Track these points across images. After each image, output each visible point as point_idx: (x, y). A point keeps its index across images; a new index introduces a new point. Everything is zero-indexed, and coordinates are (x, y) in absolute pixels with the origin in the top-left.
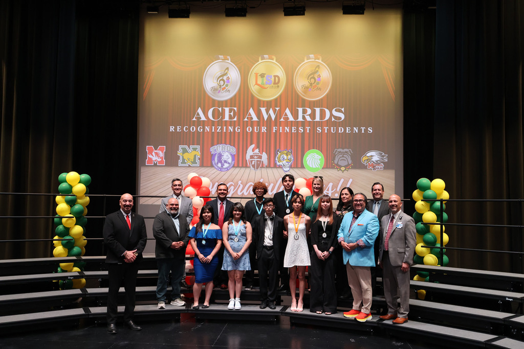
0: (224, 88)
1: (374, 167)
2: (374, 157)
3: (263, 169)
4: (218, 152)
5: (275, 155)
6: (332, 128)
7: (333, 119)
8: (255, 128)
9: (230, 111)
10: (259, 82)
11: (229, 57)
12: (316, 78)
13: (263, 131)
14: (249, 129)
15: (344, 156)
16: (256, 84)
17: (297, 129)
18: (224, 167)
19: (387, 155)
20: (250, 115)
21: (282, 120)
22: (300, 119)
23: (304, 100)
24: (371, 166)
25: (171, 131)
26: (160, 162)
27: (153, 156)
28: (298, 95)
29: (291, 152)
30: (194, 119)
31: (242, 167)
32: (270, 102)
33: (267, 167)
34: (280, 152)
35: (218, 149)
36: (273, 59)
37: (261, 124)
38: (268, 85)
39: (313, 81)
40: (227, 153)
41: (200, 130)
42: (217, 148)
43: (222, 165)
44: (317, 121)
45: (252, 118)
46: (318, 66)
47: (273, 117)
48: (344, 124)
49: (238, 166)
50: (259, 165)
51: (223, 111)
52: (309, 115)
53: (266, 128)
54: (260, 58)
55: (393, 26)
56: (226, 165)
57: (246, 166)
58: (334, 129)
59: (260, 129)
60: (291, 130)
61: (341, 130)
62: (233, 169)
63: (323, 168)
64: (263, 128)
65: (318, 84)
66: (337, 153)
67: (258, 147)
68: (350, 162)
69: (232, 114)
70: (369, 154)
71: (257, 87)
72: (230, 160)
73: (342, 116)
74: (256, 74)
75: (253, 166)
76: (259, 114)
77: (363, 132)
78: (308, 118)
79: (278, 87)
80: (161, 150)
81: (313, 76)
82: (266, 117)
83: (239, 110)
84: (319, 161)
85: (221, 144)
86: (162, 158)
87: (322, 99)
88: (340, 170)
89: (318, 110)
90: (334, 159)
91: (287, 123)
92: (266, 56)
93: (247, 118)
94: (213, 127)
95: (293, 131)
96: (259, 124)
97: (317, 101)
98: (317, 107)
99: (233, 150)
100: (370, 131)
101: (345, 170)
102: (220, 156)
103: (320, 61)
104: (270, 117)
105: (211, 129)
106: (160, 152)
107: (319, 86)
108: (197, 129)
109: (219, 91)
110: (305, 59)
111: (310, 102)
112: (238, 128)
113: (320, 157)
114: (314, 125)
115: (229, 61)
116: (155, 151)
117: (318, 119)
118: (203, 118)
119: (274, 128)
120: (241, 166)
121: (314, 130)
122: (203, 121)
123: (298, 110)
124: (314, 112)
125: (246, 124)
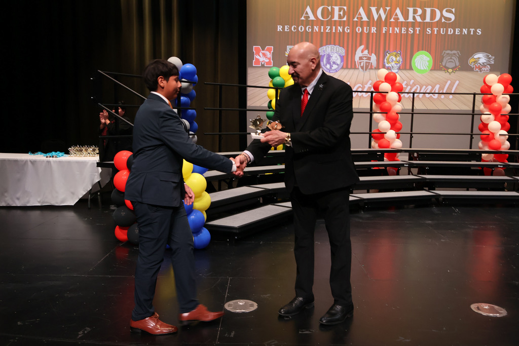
1: (480, 69)
2: (480, 59)
3: (371, 71)
4: (327, 53)
5: (384, 56)
6: (442, 29)
7: (443, 20)
8: (365, 28)
9: (340, 11)
13: (372, 32)
14: (359, 29)
15: (453, 58)
17: (407, 30)
18: (333, 68)
19: (494, 57)
20: (360, 14)
21: (392, 20)
22: (411, 19)
24: (476, 67)
25: (278, 30)
26: (267, 63)
27: (260, 56)
29: (400, 54)
30: (303, 18)
31: (351, 68)
33: (375, 68)
34: (389, 54)
35: (326, 50)
37: (371, 23)
40: (336, 55)
41: (309, 29)
42: (326, 48)
43: (331, 67)
44: (427, 22)
45: (362, 18)
47: (383, 17)
48: (453, 25)
49: (347, 68)
50: (368, 67)
51: (333, 9)
52: (420, 15)
53: (375, 28)
56: (335, 67)
57: (355, 68)
58: (443, 30)
59: (370, 30)
60: (401, 30)
61: (450, 31)
62: (342, 70)
63: (431, 70)
64: (373, 28)
66: (445, 55)
67: (367, 48)
68: (458, 64)
69: (341, 13)
70: (476, 56)
72: (339, 62)
73: (452, 17)
75: (362, 68)
76: (369, 14)
77: (472, 33)
78: (419, 19)
80: (269, 50)
82: (376, 17)
83: (349, 9)
84: (427, 63)
85: (330, 44)
86: (269, 59)
88: (448, 72)
89: (428, 10)
90: (442, 61)
91: (397, 24)
93: (357, 18)
94: (322, 27)
95: (403, 32)
96: (368, 24)
98: (428, 7)
99: (342, 51)
100: (479, 33)
101: (453, 72)
102: (329, 57)
104: (380, 17)
105: (320, 29)
106: (268, 53)
108: (305, 29)
112: (348, 28)
113: (429, 59)
114: (424, 25)
116: (263, 52)
117: (428, 19)
118: (312, 17)
119: (384, 28)
120: (349, 67)
121: (423, 31)
122: (312, 20)
123: (408, 10)
124: (424, 12)
125: (355, 24)
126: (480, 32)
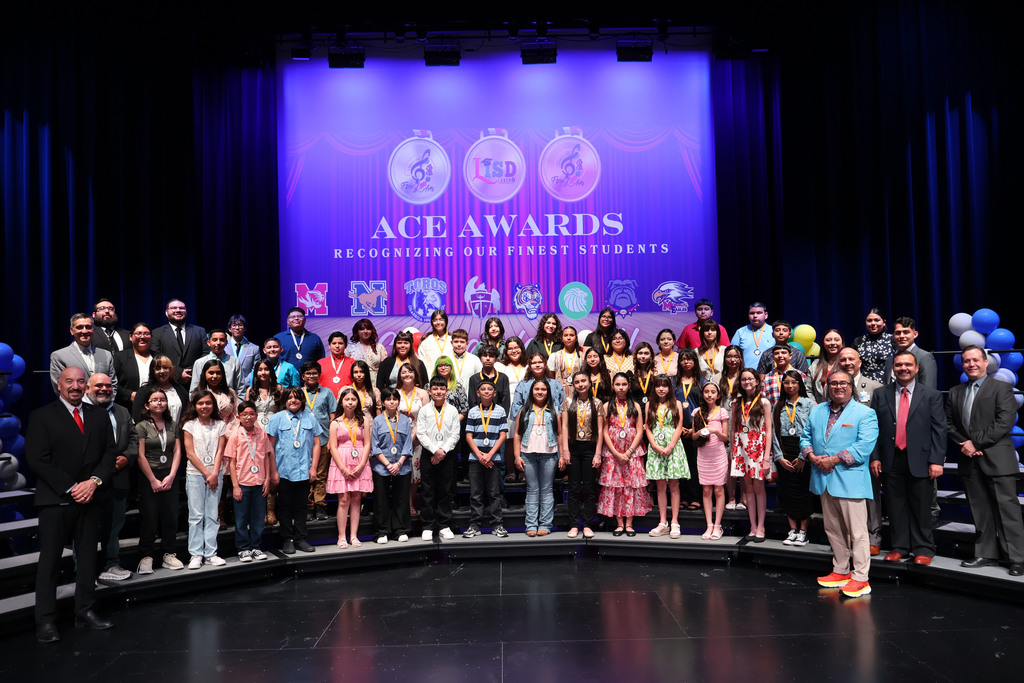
0: (424, 184)
1: (672, 308)
2: (671, 292)
4: (417, 290)
5: (513, 292)
6: (604, 246)
7: (605, 232)
8: (478, 248)
9: (435, 223)
10: (482, 173)
11: (429, 132)
12: (576, 166)
13: (491, 254)
14: (468, 251)
15: (625, 291)
16: (477, 176)
17: (548, 250)
18: (428, 315)
19: (692, 288)
20: (468, 227)
21: (522, 234)
22: (552, 232)
23: (556, 202)
24: (666, 305)
25: (336, 257)
27: (306, 299)
28: (547, 194)
29: (539, 288)
30: (375, 237)
31: (459, 314)
32: (502, 205)
34: (520, 288)
35: (416, 285)
36: (503, 135)
37: (488, 241)
38: (496, 178)
39: (570, 169)
40: (432, 292)
41: (385, 254)
42: (415, 283)
44: (579, 236)
45: (472, 233)
46: (578, 146)
47: (507, 230)
48: (622, 239)
50: (486, 311)
51: (424, 221)
52: (566, 226)
53: (495, 249)
54: (482, 133)
55: (695, 80)
56: (431, 312)
57: (466, 313)
58: (606, 248)
59: (487, 251)
60: (537, 250)
61: (618, 249)
63: (591, 312)
64: (491, 248)
65: (578, 174)
66: (613, 287)
67: (483, 280)
68: (635, 301)
69: (438, 226)
70: (663, 288)
71: (478, 180)
72: (438, 304)
73: (620, 227)
74: (477, 160)
76: (483, 226)
77: (653, 251)
78: (565, 232)
79: (514, 180)
80: (321, 289)
81: (570, 161)
82: (495, 230)
83: (450, 219)
84: (584, 301)
85: (422, 276)
86: (322, 303)
87: (586, 200)
88: (619, 314)
89: (579, 218)
90: (608, 297)
91: (530, 240)
92: (492, 130)
93: (464, 233)
94: (408, 249)
95: (540, 253)
96: (483, 242)
97: (578, 202)
98: (578, 213)
99: (443, 287)
100: (664, 251)
101: (628, 314)
102: (421, 297)
103: (581, 137)
104: (501, 230)
105: (404, 252)
106: (319, 294)
107: (581, 178)
108: (380, 253)
109: (416, 190)
110: (557, 135)
111: (566, 204)
112: (450, 250)
113: (586, 294)
114: (574, 241)
115: (431, 139)
116: (311, 292)
117: (580, 232)
118: (390, 235)
119: (509, 248)
120: (456, 312)
121: (574, 250)
122: (391, 239)
123: (547, 218)
124: (573, 221)
125: (462, 244)
126: (667, 250)
